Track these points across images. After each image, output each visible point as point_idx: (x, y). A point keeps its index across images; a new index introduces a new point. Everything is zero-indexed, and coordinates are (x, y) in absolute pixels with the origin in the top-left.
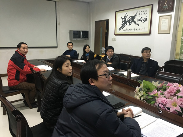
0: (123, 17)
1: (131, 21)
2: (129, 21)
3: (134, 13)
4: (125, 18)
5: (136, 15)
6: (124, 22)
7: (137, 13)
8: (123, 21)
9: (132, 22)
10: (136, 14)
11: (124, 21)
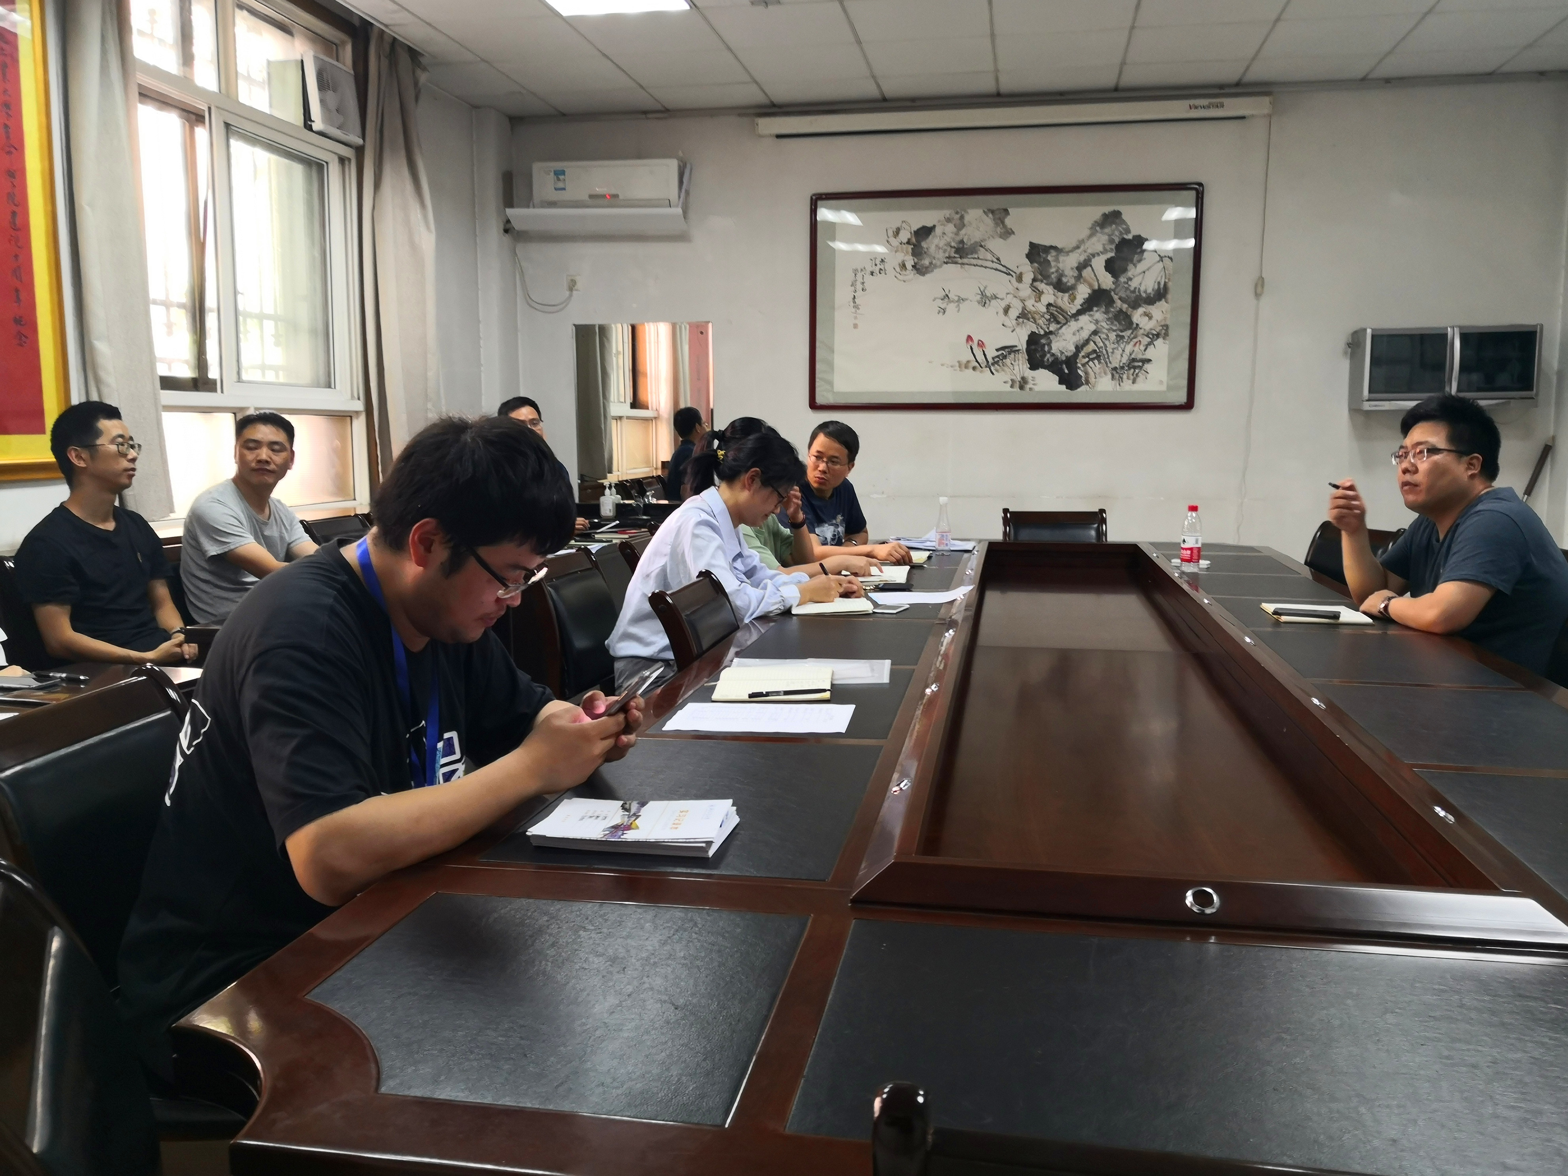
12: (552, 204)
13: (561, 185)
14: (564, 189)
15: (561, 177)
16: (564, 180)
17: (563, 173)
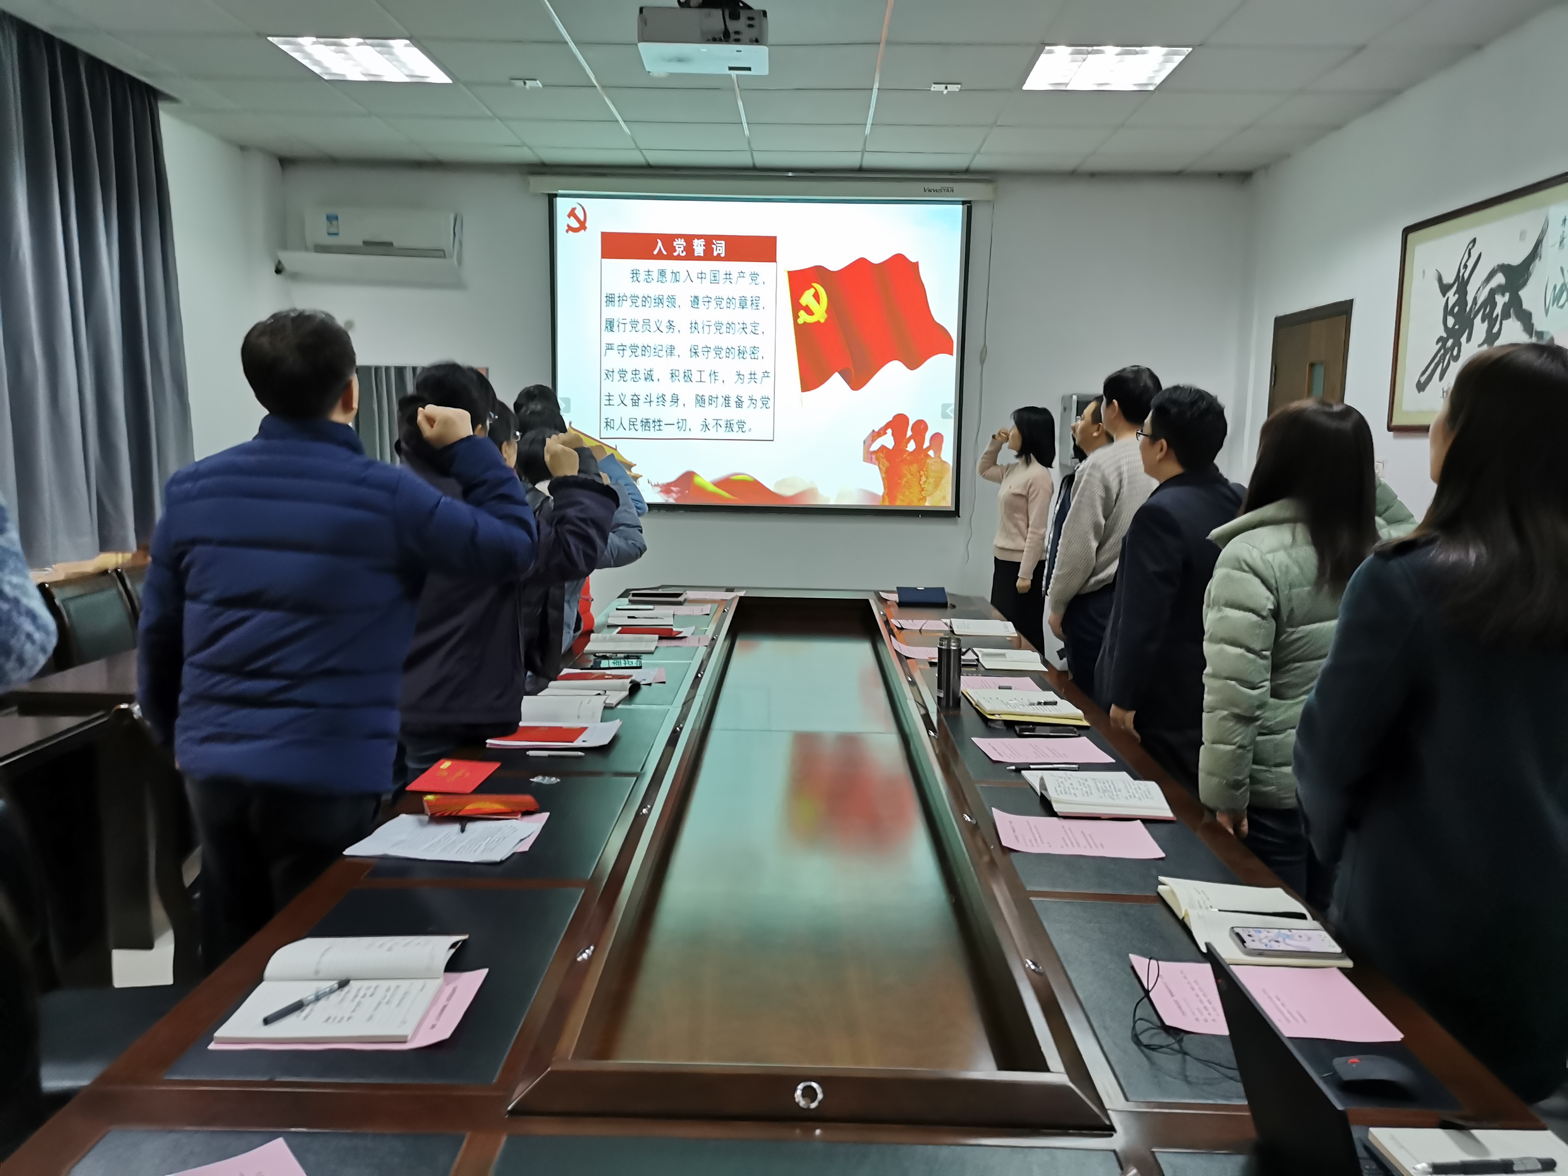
0: (1449, 279)
1: (1498, 310)
2: (1484, 304)
3: (1523, 235)
4: (1462, 284)
5: (1534, 254)
6: (1451, 321)
7: (1543, 233)
8: (1447, 312)
9: (1506, 315)
10: (1539, 243)
11: (1451, 313)
12: (325, 249)
13: (334, 230)
14: (337, 234)
15: (334, 222)
16: (337, 225)
17: (337, 218)
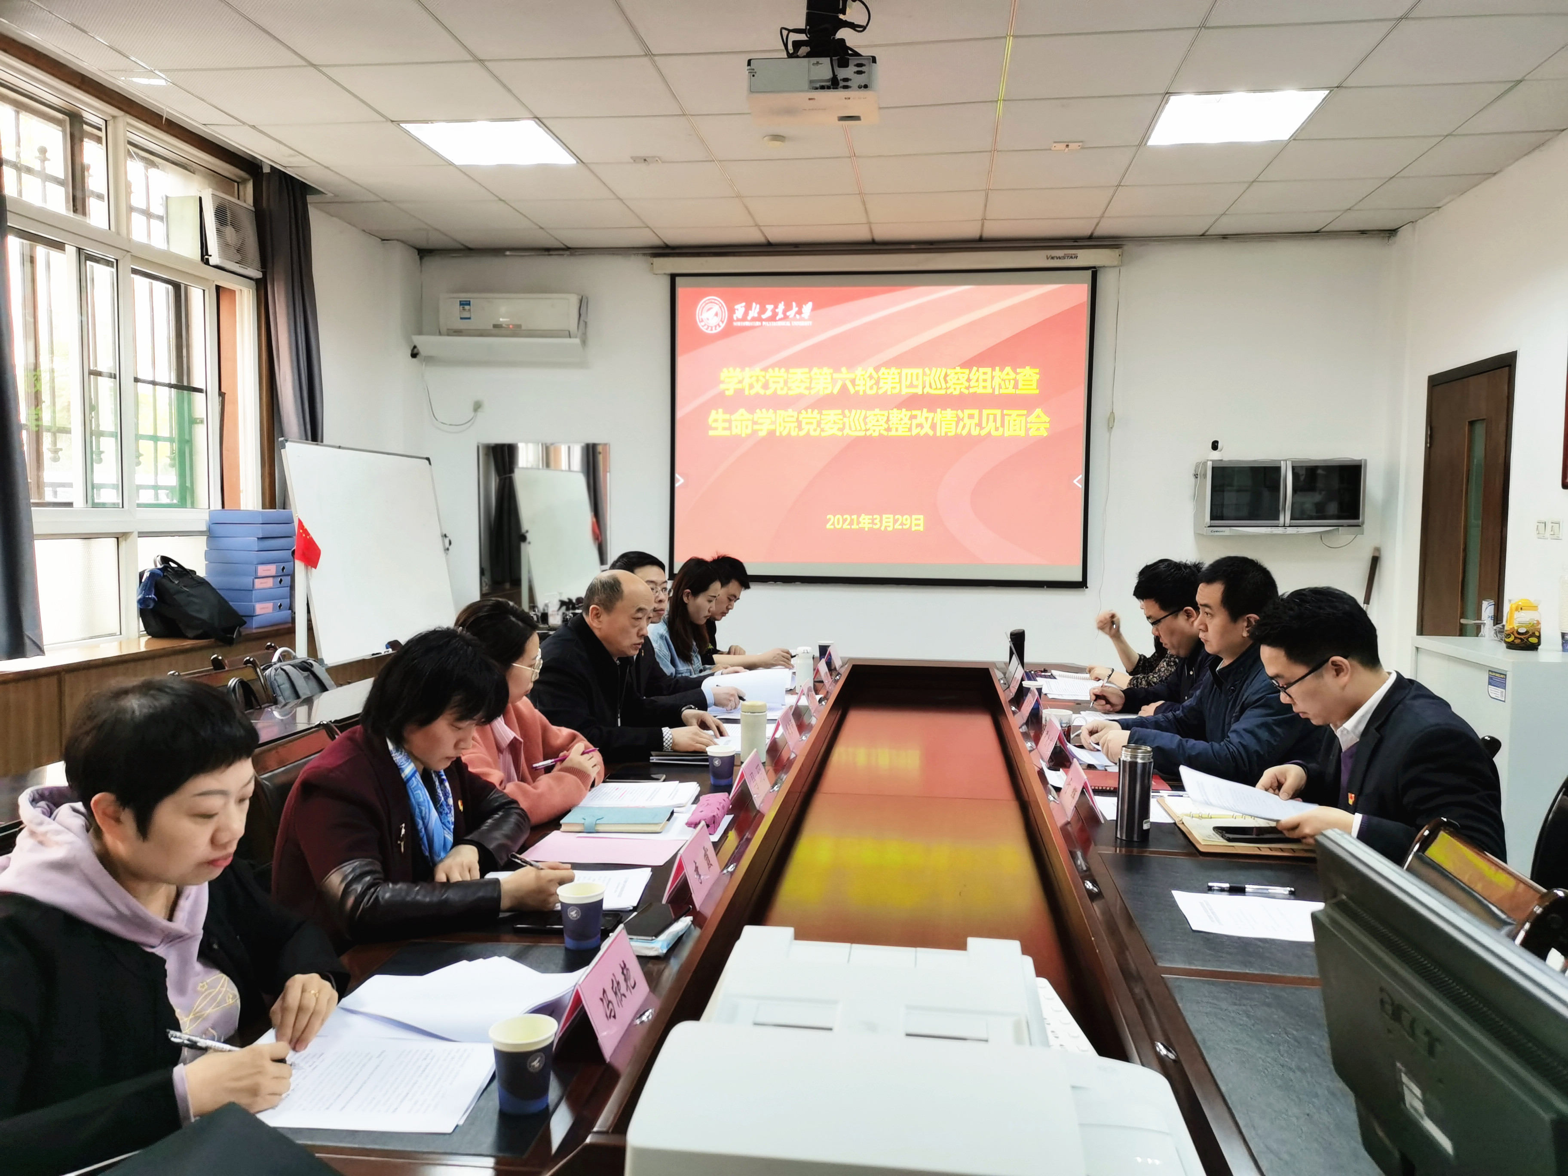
12: (458, 333)
13: (466, 315)
14: (469, 318)
15: (467, 307)
16: (469, 310)
17: (469, 304)
